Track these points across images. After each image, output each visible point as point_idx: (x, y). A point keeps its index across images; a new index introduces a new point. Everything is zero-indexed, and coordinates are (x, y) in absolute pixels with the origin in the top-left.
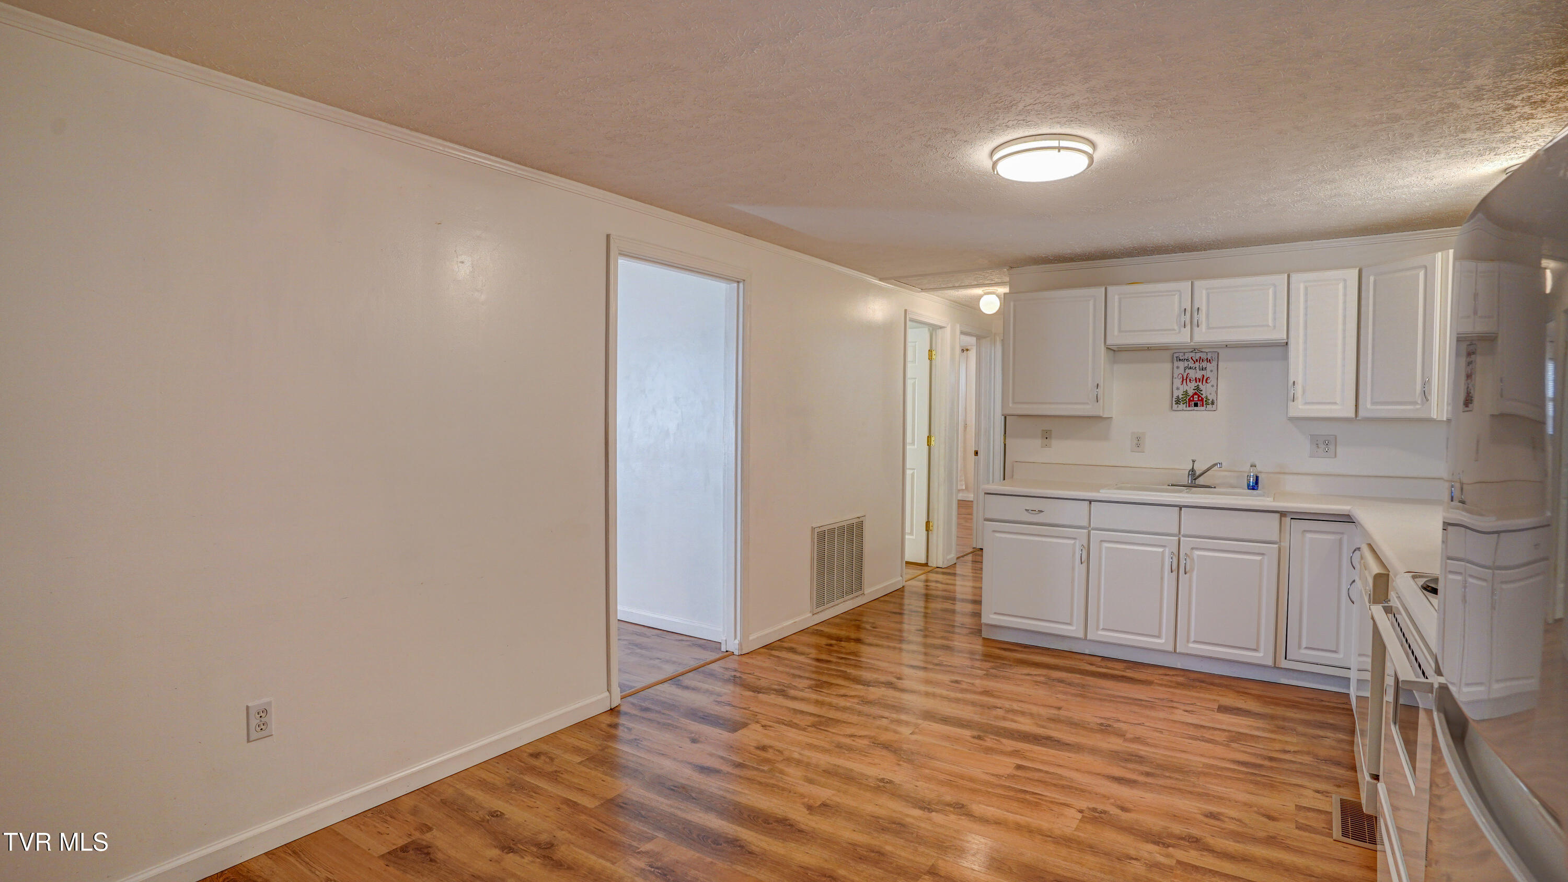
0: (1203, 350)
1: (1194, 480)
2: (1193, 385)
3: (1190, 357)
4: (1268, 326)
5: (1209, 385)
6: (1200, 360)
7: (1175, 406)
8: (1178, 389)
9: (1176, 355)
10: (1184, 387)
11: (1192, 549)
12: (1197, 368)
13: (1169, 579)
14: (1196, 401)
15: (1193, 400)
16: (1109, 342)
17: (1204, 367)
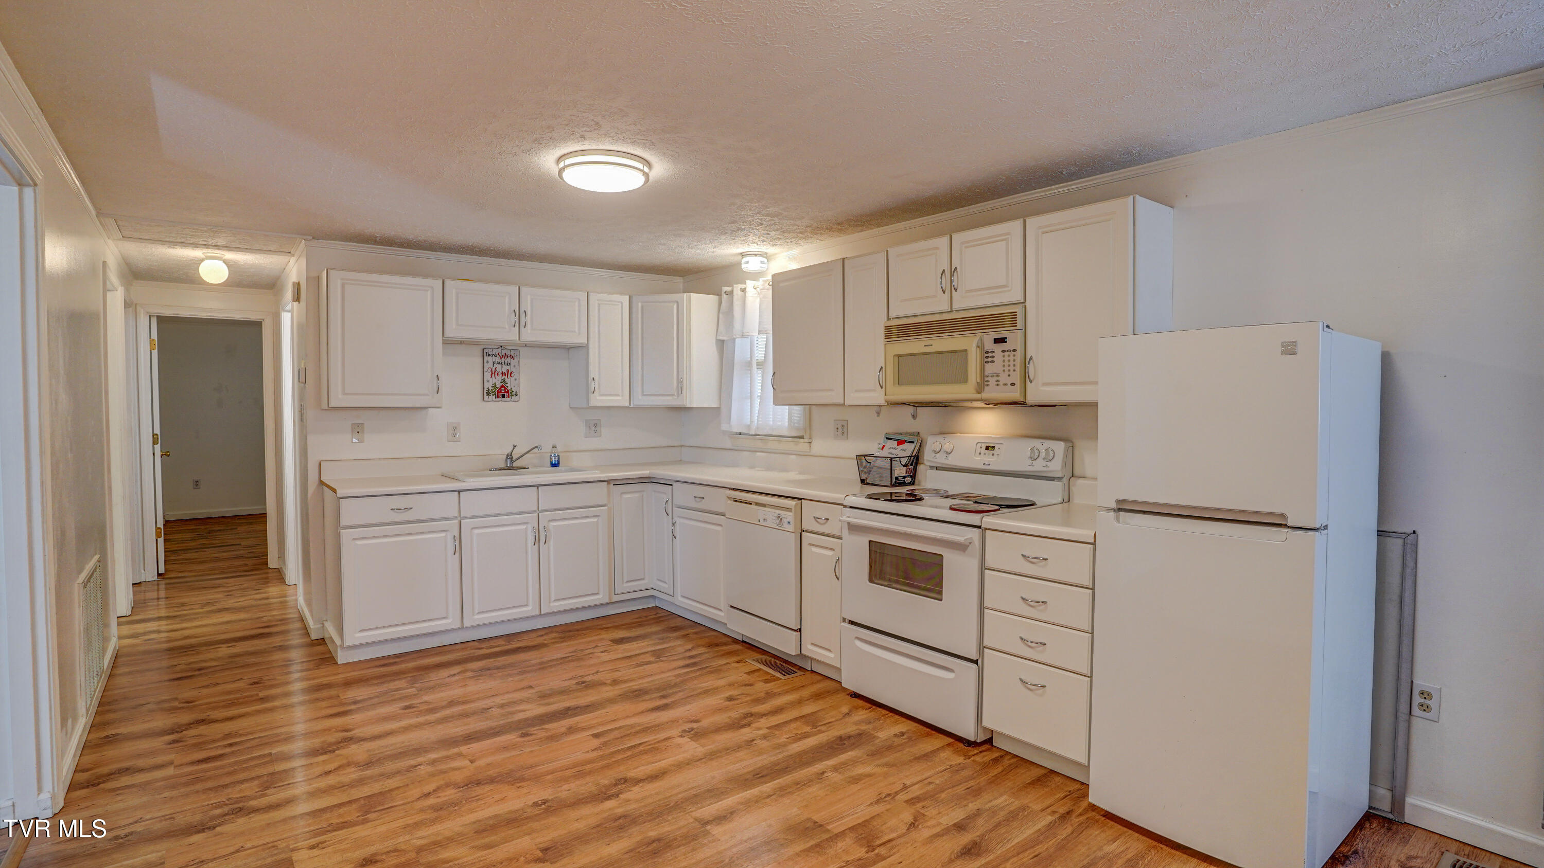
0: (507, 347)
1: (511, 464)
2: (500, 378)
3: (497, 354)
4: (575, 332)
5: (513, 379)
6: (506, 356)
7: (486, 397)
8: (488, 381)
9: (486, 350)
10: (493, 381)
11: (549, 521)
12: (503, 363)
13: (532, 549)
14: (503, 393)
15: (501, 392)
16: (447, 334)
17: (509, 362)
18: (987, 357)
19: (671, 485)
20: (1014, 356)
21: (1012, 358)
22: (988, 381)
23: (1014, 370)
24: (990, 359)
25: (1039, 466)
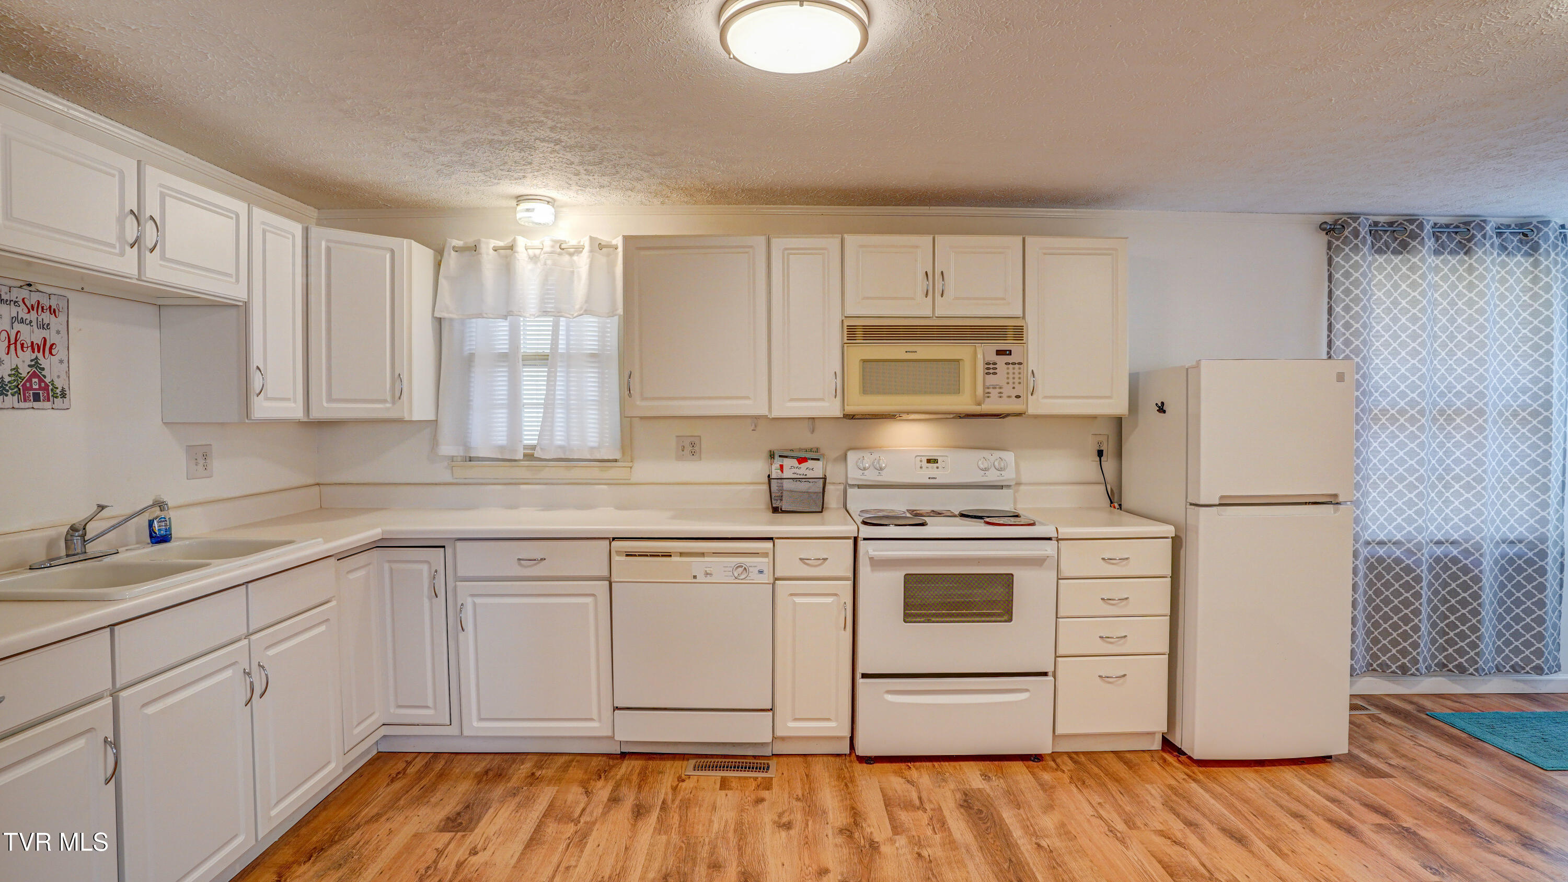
0: (43, 289)
2: (28, 356)
3: (19, 300)
5: (55, 360)
6: (38, 307)
10: (11, 361)
12: (35, 324)
14: (35, 389)
15: (31, 389)
17: (46, 321)
18: (990, 369)
19: (444, 547)
20: (1020, 368)
21: (1017, 371)
22: (989, 393)
23: (1020, 383)
24: (991, 371)
25: (992, 477)
